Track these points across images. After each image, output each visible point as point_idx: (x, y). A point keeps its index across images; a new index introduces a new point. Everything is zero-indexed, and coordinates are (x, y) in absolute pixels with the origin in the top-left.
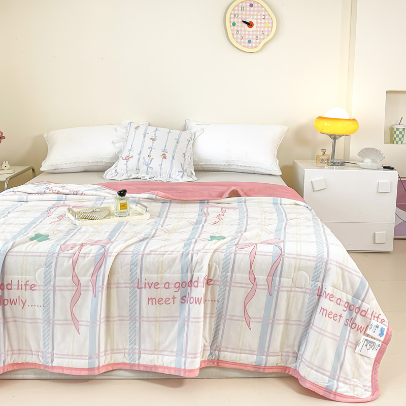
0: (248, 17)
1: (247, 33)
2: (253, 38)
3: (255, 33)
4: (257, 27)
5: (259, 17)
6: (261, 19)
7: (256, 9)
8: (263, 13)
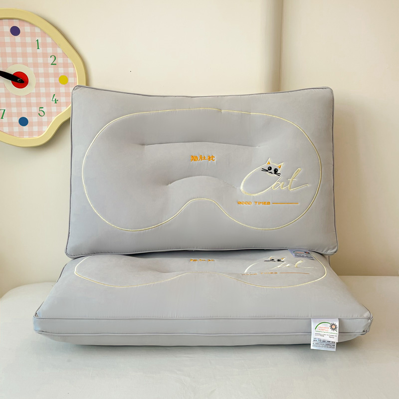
0: (9, 60)
1: (13, 100)
2: (31, 114)
3: (33, 100)
4: (38, 85)
5: (40, 60)
6: (45, 65)
7: (28, 40)
8: (50, 50)
